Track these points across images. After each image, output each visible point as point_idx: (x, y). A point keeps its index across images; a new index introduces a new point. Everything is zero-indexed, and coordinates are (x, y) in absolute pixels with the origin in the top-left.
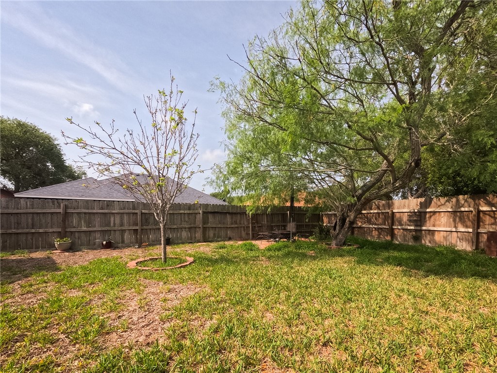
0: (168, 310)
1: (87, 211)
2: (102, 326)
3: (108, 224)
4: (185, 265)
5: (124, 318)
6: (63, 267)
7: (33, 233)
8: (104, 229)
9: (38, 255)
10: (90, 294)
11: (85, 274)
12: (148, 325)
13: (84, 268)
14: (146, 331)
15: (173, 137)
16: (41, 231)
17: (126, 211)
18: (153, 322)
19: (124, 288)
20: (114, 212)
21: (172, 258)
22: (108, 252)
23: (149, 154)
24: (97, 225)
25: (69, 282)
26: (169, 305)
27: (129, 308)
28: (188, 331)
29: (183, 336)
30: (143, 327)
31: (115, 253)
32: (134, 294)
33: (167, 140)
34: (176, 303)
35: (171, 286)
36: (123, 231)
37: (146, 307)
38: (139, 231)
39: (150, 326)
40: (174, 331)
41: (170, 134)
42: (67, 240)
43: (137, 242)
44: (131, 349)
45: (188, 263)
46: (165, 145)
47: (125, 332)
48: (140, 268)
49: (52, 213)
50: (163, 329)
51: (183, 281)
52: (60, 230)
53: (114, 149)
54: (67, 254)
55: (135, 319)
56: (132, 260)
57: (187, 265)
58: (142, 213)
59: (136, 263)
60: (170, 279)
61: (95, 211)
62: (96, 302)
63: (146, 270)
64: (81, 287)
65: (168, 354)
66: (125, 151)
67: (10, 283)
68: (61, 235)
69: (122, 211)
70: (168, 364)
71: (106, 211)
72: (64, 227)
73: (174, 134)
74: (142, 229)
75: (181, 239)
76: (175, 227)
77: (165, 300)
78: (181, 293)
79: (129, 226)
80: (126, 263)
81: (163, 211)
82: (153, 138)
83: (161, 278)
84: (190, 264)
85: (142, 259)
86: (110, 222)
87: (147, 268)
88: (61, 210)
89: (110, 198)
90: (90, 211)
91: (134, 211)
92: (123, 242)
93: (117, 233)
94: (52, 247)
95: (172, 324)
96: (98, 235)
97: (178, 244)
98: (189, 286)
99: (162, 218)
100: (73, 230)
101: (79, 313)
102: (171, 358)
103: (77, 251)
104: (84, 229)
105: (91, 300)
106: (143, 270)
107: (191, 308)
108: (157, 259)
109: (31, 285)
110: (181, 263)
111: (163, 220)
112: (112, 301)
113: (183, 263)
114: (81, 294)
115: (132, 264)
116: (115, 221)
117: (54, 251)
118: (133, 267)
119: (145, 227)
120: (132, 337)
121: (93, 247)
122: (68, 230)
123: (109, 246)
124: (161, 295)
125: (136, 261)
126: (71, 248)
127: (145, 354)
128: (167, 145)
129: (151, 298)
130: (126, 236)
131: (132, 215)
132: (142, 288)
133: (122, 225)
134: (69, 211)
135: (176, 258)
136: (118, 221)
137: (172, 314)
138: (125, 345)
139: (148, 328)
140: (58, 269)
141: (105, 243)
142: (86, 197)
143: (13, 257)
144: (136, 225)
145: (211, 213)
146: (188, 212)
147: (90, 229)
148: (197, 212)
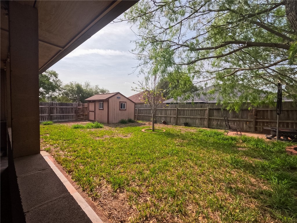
1: (161, 109)
3: (166, 114)
8: (165, 116)
9: (147, 123)
17: (172, 108)
20: (168, 109)
22: (164, 126)
36: (171, 117)
38: (176, 118)
43: (175, 123)
58: (178, 109)
69: (171, 109)
75: (196, 124)
76: (192, 117)
79: (173, 115)
90: (162, 109)
91: (175, 109)
92: (170, 122)
93: (169, 118)
100: (157, 115)
104: (160, 115)
117: (151, 123)
119: (179, 116)
121: (161, 123)
123: (164, 123)
130: (172, 120)
133: (171, 114)
136: (169, 113)
141: (163, 121)
144: (175, 115)
145: (216, 109)
146: (200, 109)
147: (161, 116)
148: (205, 108)
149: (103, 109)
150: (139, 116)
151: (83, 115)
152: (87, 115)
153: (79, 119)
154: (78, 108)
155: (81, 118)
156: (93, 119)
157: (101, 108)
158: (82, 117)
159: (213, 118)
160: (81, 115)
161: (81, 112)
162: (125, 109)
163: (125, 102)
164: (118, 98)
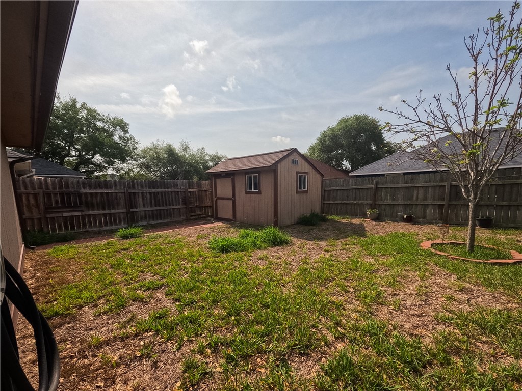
0: (450, 312)
1: (392, 186)
2: (378, 295)
3: (411, 199)
4: (504, 263)
5: (398, 297)
6: (368, 234)
7: (355, 204)
8: (406, 203)
9: (356, 221)
10: (379, 264)
11: (382, 244)
12: (419, 316)
13: (381, 239)
14: (415, 321)
15: (508, 76)
16: (360, 202)
17: (432, 184)
18: (425, 316)
19: (409, 269)
20: (418, 186)
21: (485, 248)
22: (407, 227)
23: (462, 116)
24: (400, 199)
25: (368, 249)
26: (454, 306)
27: (407, 290)
30: (414, 315)
31: (413, 229)
32: (417, 278)
33: (495, 85)
34: (466, 308)
35: (467, 285)
36: (426, 206)
37: (425, 296)
38: (446, 206)
39: (421, 319)
40: (447, 340)
41: (503, 74)
42: (376, 212)
43: (441, 219)
44: (395, 329)
45: (510, 261)
46: (491, 94)
47: (396, 311)
48: (433, 251)
49: (367, 189)
50: (433, 328)
51: (489, 284)
52: (371, 202)
53: (418, 122)
54: (374, 223)
55: (409, 303)
56: (428, 239)
57: (508, 264)
58: (451, 186)
59: (432, 245)
60: (468, 275)
61: (400, 186)
62: (381, 273)
63: (440, 255)
64: (374, 255)
65: (428, 357)
66: (431, 119)
67: (337, 240)
68: (372, 207)
69: (427, 184)
70: (425, 367)
71: (410, 185)
72: (375, 200)
73: (509, 73)
74: (449, 205)
76: (504, 203)
77: (450, 298)
78: (480, 300)
79: (434, 200)
80: (421, 242)
81: (476, 186)
82: (472, 91)
83: (455, 270)
84: (515, 263)
85: (439, 241)
86: (412, 196)
87: (442, 254)
88: (373, 186)
89: (419, 169)
90: (396, 186)
91: (441, 184)
92: (424, 217)
93: (420, 207)
94: (365, 216)
95: (447, 330)
96: (400, 209)
97: (505, 228)
98: (496, 295)
99: (472, 195)
100: (381, 203)
101: (367, 278)
103: (381, 222)
104: (389, 202)
105: (378, 269)
106: (437, 254)
107: (485, 325)
108: (460, 244)
109: (346, 245)
110: (497, 258)
111: (475, 198)
112: (393, 278)
113: (503, 258)
114: (372, 261)
115: (426, 245)
116: (418, 195)
117: (366, 220)
118: (426, 248)
119: (454, 203)
120: (400, 319)
121: (395, 219)
122: (377, 203)
123: (410, 220)
124: (448, 290)
125: (432, 242)
126: (378, 219)
127: (405, 342)
128: (495, 92)
129: (434, 289)
130: (430, 211)
131: (438, 188)
132: (427, 274)
133: (425, 199)
134: (380, 186)
135: (493, 249)
136: (421, 196)
137: (453, 319)
138: (391, 322)
139: (418, 319)
140: (364, 236)
141: (405, 216)
142: (397, 170)
143: (343, 221)
144: (443, 199)
147: (394, 202)
149: (259, 193)
150: (326, 205)
151: (201, 208)
152: (210, 206)
153: (193, 218)
154: (190, 192)
155: (198, 215)
156: (229, 216)
157: (253, 190)
158: (198, 212)
160: (197, 207)
161: (196, 201)
162: (306, 190)
163: (307, 173)
164: (295, 162)
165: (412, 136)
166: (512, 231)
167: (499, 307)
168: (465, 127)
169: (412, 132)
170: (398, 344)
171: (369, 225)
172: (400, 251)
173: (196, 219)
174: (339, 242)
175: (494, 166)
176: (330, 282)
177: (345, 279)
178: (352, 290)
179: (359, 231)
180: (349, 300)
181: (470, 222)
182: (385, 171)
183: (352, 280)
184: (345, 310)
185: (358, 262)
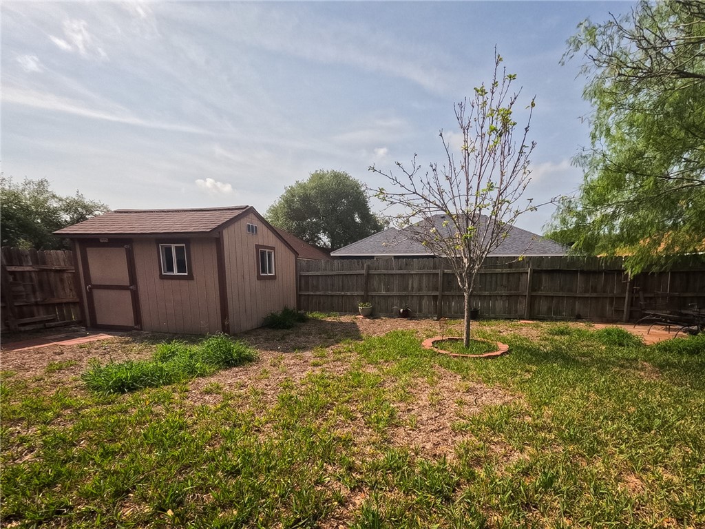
0: (463, 419)
1: (385, 272)
2: (392, 416)
3: (406, 289)
4: (495, 356)
5: (413, 413)
6: (364, 336)
7: (343, 296)
8: (401, 293)
9: (346, 319)
10: (384, 374)
11: (382, 348)
12: (437, 431)
13: (381, 341)
14: (435, 438)
16: (349, 294)
17: (426, 271)
18: (443, 429)
19: (417, 374)
20: (412, 272)
21: (478, 342)
22: (404, 323)
23: (456, 194)
24: (395, 290)
25: (368, 355)
26: (465, 411)
27: (419, 402)
28: (485, 457)
29: (478, 461)
30: (432, 431)
31: (411, 325)
32: (426, 385)
34: (475, 410)
35: (471, 384)
36: (421, 297)
37: (437, 405)
38: (439, 297)
39: (440, 433)
40: (467, 451)
42: (369, 305)
43: (436, 313)
44: (417, 454)
45: (499, 353)
47: (413, 430)
48: (436, 350)
49: (357, 275)
50: (453, 442)
51: (488, 380)
52: (362, 293)
53: (414, 193)
54: (368, 320)
55: (424, 417)
56: (428, 336)
57: (497, 356)
58: (444, 274)
59: (433, 343)
60: (470, 373)
61: (394, 272)
62: (389, 386)
63: (442, 354)
64: (377, 363)
65: (456, 478)
66: (426, 193)
67: (326, 347)
68: (365, 299)
69: (421, 272)
70: (454, 491)
71: (404, 272)
72: (367, 291)
74: (443, 296)
75: (494, 313)
76: (487, 293)
77: (460, 402)
78: (484, 398)
79: (429, 291)
80: (422, 341)
81: (470, 275)
83: (459, 370)
84: (502, 354)
85: (438, 338)
86: (408, 287)
87: (444, 352)
88: (363, 272)
89: (410, 252)
90: (390, 272)
91: (434, 271)
92: (420, 311)
93: (415, 299)
94: (356, 312)
95: (465, 439)
96: (396, 301)
97: (489, 319)
98: (495, 390)
99: (467, 285)
100: (374, 294)
101: (374, 394)
102: (458, 484)
103: (377, 318)
104: (384, 293)
105: (384, 381)
106: (439, 353)
107: (494, 425)
108: (457, 340)
109: (340, 352)
110: (489, 351)
111: (469, 288)
112: (403, 389)
113: (492, 351)
114: (376, 371)
115: (427, 343)
116: (413, 283)
117: (359, 316)
118: (428, 348)
119: (446, 293)
120: (419, 440)
121: (391, 314)
122: (370, 294)
123: (406, 315)
124: (457, 394)
125: (433, 340)
126: (372, 315)
127: (431, 467)
129: (444, 395)
130: (425, 302)
131: (432, 276)
132: (435, 378)
133: (420, 289)
134: (372, 272)
135: (484, 343)
136: (416, 285)
137: (468, 425)
138: (411, 447)
139: (437, 435)
140: (360, 338)
141: (402, 310)
142: (387, 253)
143: (329, 319)
144: (437, 290)
145: (547, 272)
146: (508, 270)
147: (389, 294)
148: (521, 270)
149: (190, 277)
150: (303, 298)
151: (48, 307)
152: (74, 303)
153: (27, 328)
154: (12, 273)
155: (41, 322)
156: (128, 320)
157: (175, 273)
158: (41, 315)
159: (539, 293)
160: (37, 304)
161: (34, 292)
162: (273, 274)
163: (273, 248)
164: (252, 229)
165: (409, 211)
166: (493, 322)
167: (499, 402)
168: (458, 208)
169: (409, 205)
170: (424, 472)
171: (363, 323)
172: (404, 354)
173: (38, 331)
174: (329, 350)
175: (483, 253)
176: (328, 409)
177: (347, 402)
178: (359, 415)
179: (352, 333)
180: (358, 430)
181: (466, 314)
182: (374, 253)
183: (357, 401)
184: (355, 445)
185: (359, 375)
